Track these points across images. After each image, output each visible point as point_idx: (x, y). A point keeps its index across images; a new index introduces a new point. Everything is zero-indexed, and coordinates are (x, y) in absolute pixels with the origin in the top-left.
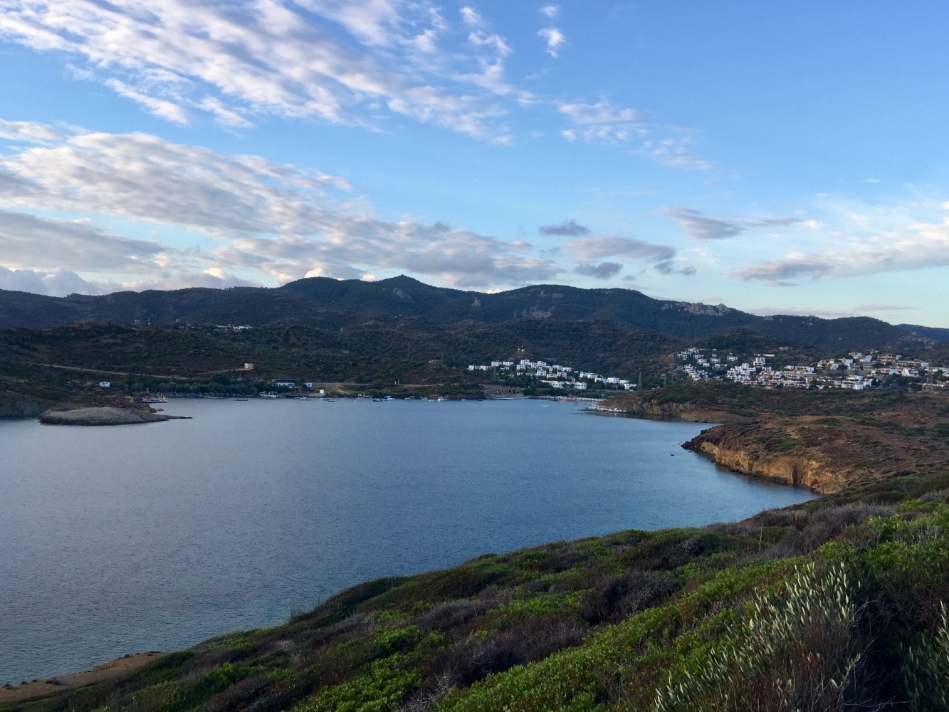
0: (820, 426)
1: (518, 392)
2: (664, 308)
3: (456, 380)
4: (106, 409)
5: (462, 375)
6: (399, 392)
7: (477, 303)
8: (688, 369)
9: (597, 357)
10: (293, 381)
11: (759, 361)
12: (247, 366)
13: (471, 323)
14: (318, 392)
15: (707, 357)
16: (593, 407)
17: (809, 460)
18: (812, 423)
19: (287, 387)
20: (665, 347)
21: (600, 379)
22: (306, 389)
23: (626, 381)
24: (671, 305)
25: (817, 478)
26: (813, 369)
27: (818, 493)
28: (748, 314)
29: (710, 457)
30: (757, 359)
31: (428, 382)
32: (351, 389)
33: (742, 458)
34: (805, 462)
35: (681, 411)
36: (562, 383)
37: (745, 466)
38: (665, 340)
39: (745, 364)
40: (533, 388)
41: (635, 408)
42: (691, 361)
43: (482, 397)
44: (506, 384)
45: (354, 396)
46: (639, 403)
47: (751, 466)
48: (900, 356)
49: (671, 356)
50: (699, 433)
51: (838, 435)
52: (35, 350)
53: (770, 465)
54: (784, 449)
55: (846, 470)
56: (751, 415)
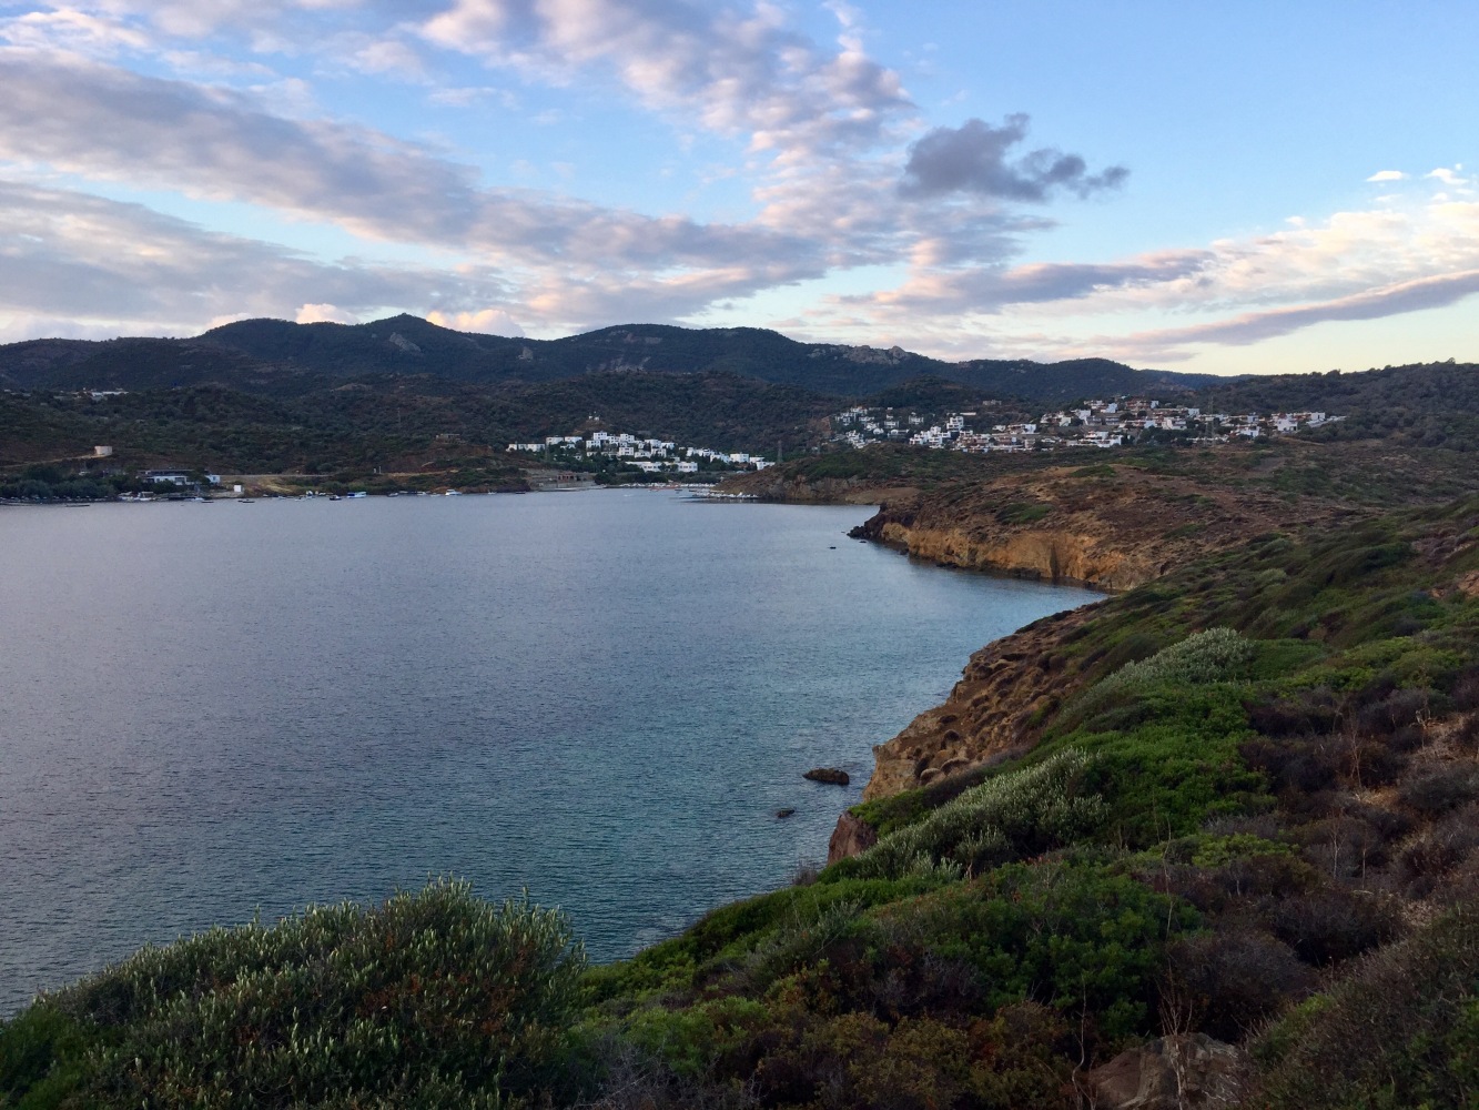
0: (1084, 479)
1: (585, 480)
2: (813, 355)
3: (481, 464)
5: (491, 454)
6: (379, 485)
7: (526, 355)
8: (852, 437)
9: (715, 428)
10: (183, 473)
11: (955, 422)
12: (101, 451)
13: (519, 383)
14: (232, 490)
15: (879, 419)
16: (705, 493)
17: (1077, 535)
18: (1069, 475)
19: (172, 483)
20: (817, 408)
21: (718, 457)
22: (208, 486)
23: (758, 459)
24: (824, 351)
25: (1096, 562)
26: (1034, 427)
27: (1102, 590)
28: (934, 361)
29: (900, 548)
30: (951, 419)
31: (431, 467)
32: (293, 483)
33: (957, 541)
34: (1070, 538)
35: (845, 491)
36: (659, 464)
37: (964, 557)
38: (817, 398)
39: (935, 428)
40: (611, 472)
41: (769, 491)
42: (857, 426)
43: (525, 488)
44: (567, 468)
46: (779, 481)
47: (973, 552)
48: (1157, 402)
49: (826, 420)
51: (1120, 490)
53: (1008, 548)
54: (1030, 518)
55: (1147, 545)
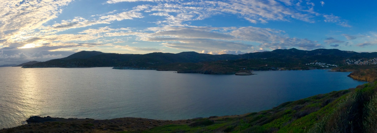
1: (315, 68)
3: (303, 66)
4: (245, 73)
7: (307, 52)
8: (348, 63)
9: (331, 61)
10: (275, 68)
11: (359, 60)
12: (266, 65)
13: (306, 56)
14: (279, 69)
15: (351, 60)
16: (330, 70)
18: (368, 70)
21: (331, 65)
22: (277, 69)
23: (336, 65)
25: (369, 79)
26: (368, 61)
27: (369, 82)
29: (352, 78)
31: (299, 67)
33: (357, 77)
34: (367, 77)
35: (347, 70)
36: (324, 66)
37: (358, 79)
38: (344, 58)
39: (357, 61)
40: (319, 67)
41: (338, 70)
42: (348, 61)
43: (308, 69)
44: (313, 67)
45: (285, 70)
49: (345, 61)
50: (350, 74)
51: (372, 72)
52: (234, 63)
53: (362, 78)
54: (364, 75)
56: (358, 70)
